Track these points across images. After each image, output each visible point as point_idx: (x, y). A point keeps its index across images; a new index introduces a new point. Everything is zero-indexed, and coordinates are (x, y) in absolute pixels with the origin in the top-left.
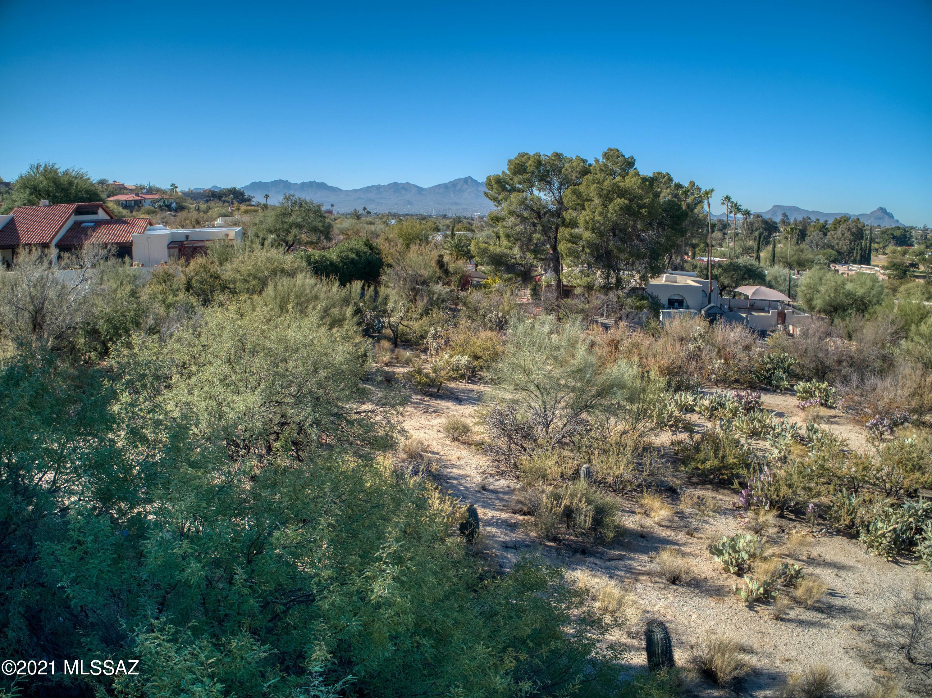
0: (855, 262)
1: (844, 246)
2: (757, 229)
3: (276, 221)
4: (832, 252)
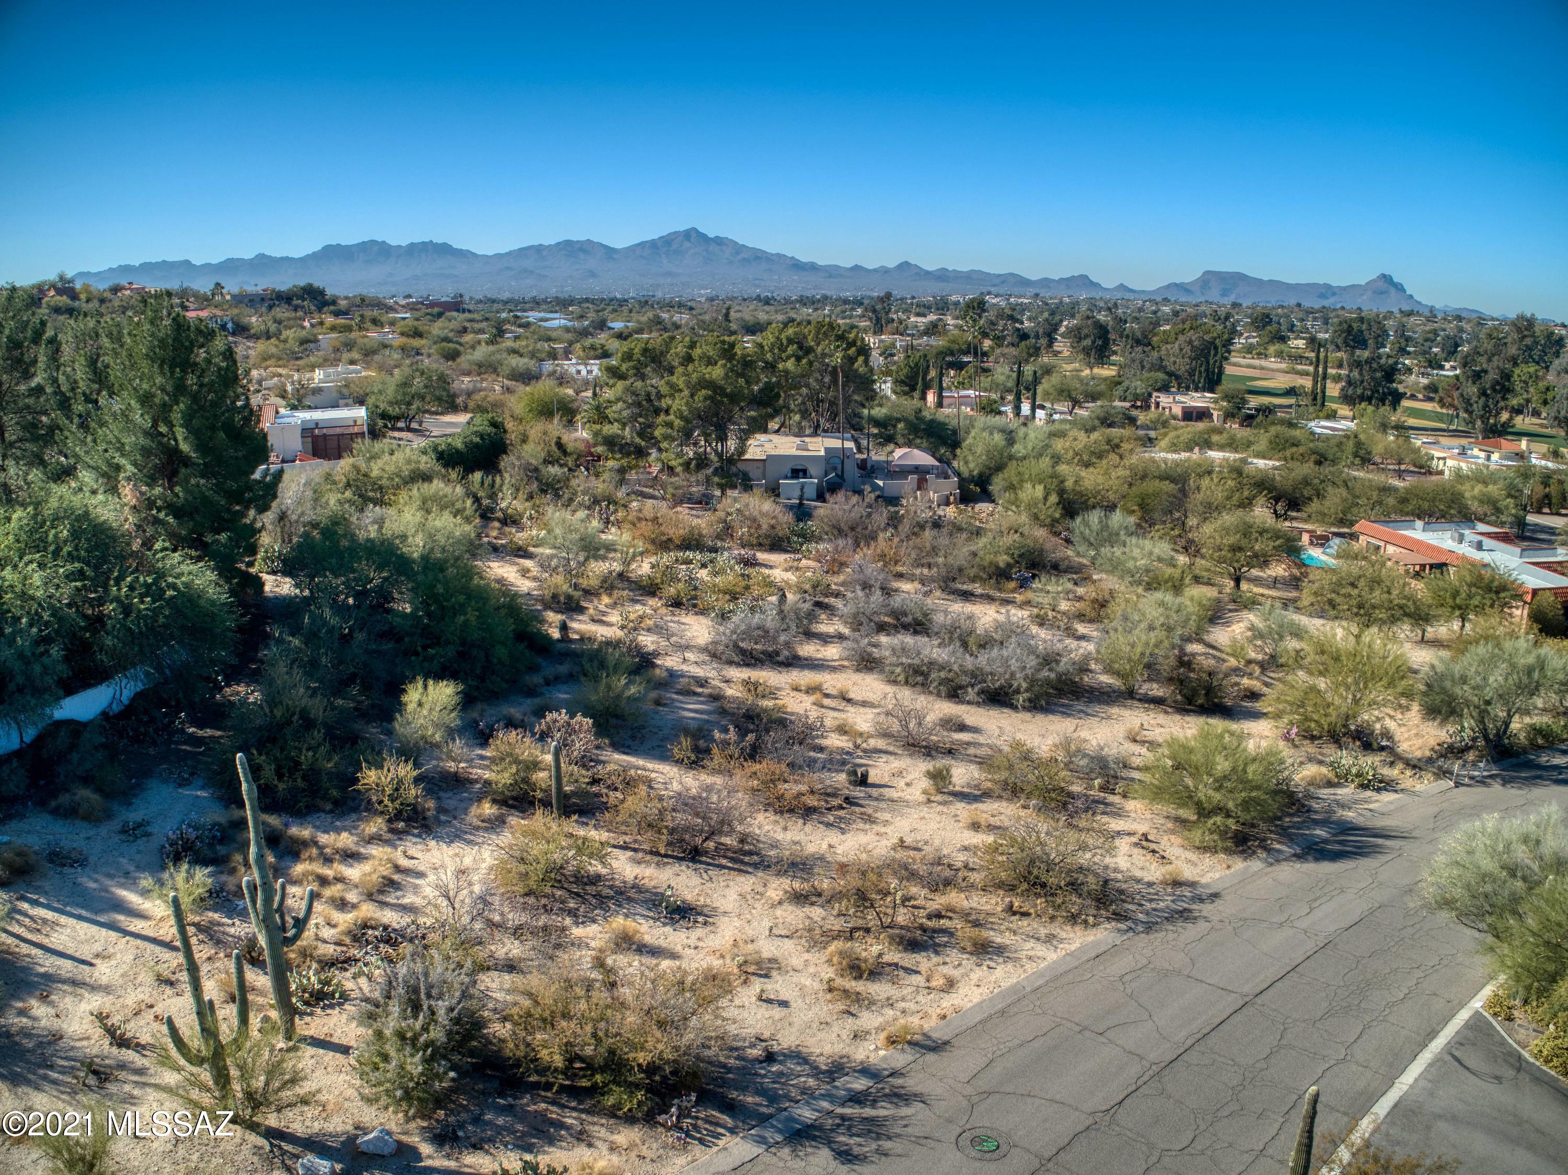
0: (1196, 391)
1: (1182, 366)
2: (1087, 336)
3: (397, 391)
4: (1161, 375)
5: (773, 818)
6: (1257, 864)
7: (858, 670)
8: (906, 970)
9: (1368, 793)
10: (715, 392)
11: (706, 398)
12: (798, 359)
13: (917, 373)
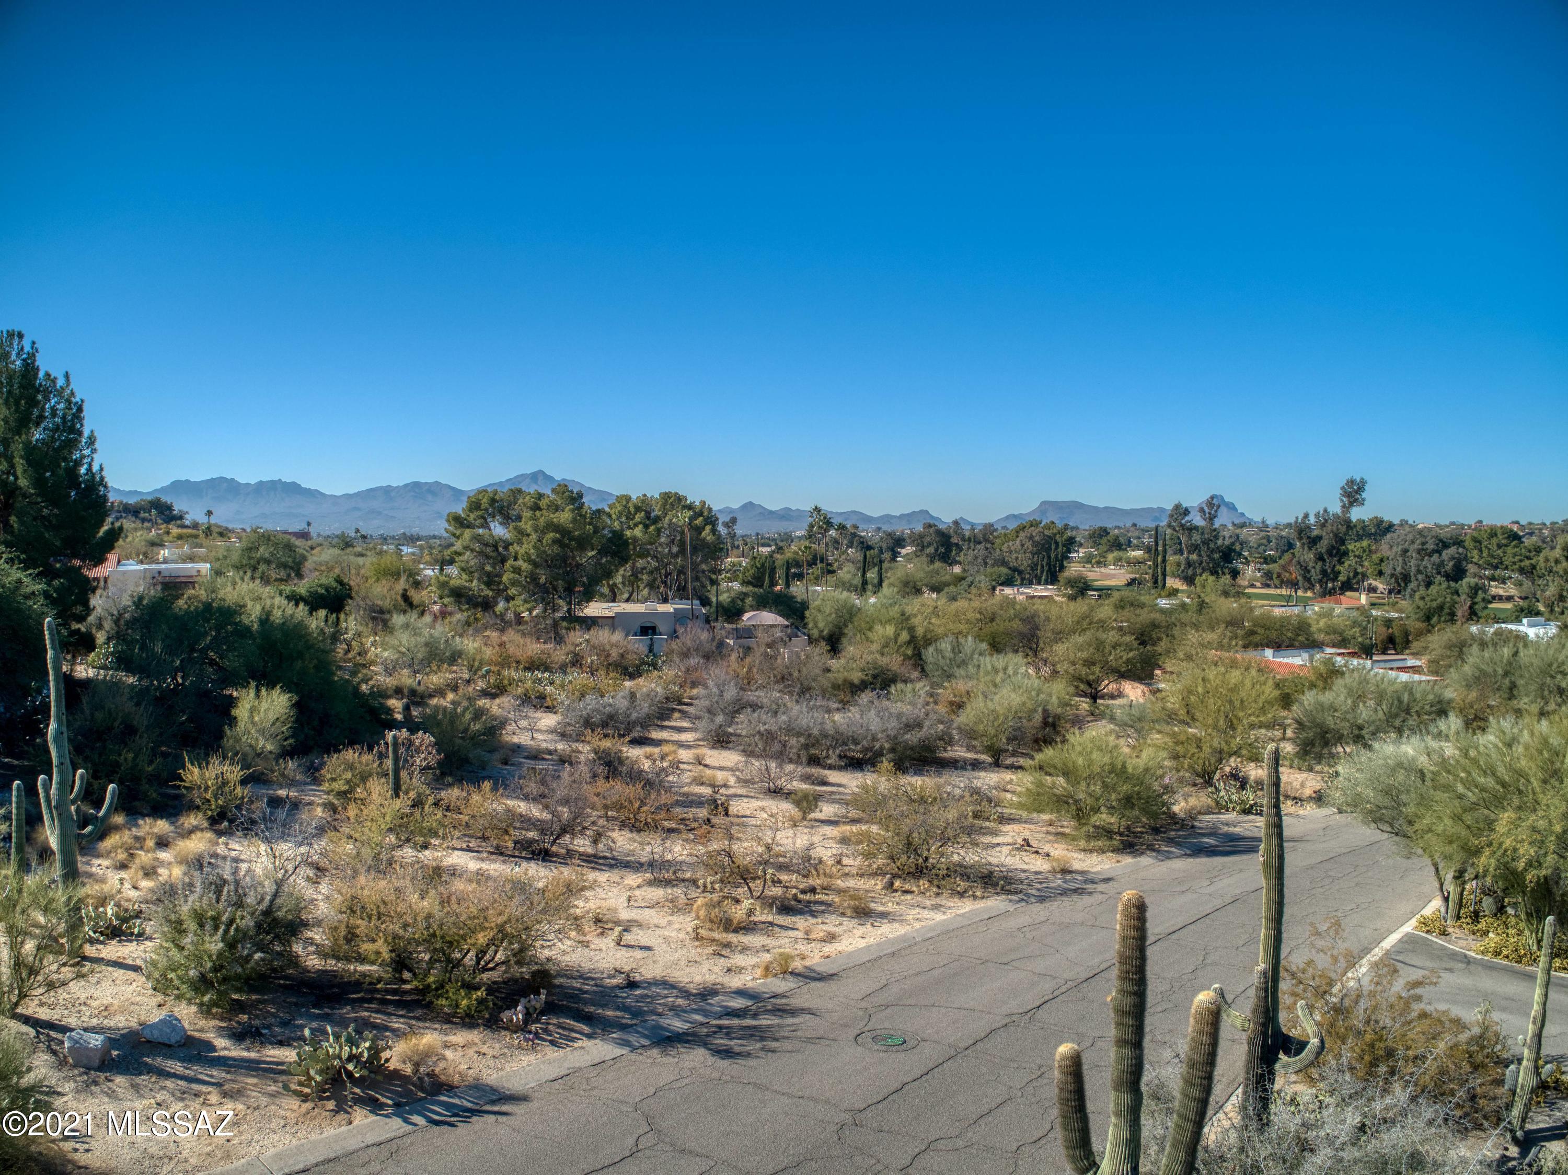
0: (1039, 584)
1: (1023, 561)
3: (242, 556)
4: (1004, 570)
5: (630, 835)
6: (1146, 860)
7: (713, 748)
8: (781, 927)
9: (1251, 817)
10: (563, 537)
11: (555, 541)
12: (646, 527)
13: (764, 573)
